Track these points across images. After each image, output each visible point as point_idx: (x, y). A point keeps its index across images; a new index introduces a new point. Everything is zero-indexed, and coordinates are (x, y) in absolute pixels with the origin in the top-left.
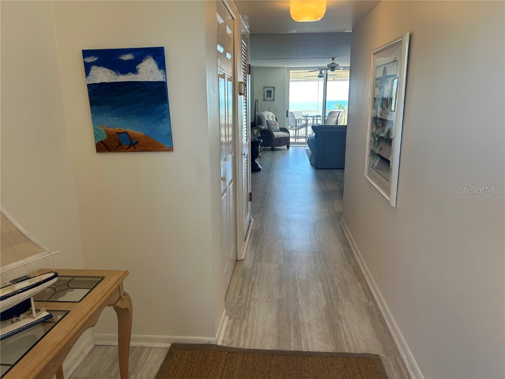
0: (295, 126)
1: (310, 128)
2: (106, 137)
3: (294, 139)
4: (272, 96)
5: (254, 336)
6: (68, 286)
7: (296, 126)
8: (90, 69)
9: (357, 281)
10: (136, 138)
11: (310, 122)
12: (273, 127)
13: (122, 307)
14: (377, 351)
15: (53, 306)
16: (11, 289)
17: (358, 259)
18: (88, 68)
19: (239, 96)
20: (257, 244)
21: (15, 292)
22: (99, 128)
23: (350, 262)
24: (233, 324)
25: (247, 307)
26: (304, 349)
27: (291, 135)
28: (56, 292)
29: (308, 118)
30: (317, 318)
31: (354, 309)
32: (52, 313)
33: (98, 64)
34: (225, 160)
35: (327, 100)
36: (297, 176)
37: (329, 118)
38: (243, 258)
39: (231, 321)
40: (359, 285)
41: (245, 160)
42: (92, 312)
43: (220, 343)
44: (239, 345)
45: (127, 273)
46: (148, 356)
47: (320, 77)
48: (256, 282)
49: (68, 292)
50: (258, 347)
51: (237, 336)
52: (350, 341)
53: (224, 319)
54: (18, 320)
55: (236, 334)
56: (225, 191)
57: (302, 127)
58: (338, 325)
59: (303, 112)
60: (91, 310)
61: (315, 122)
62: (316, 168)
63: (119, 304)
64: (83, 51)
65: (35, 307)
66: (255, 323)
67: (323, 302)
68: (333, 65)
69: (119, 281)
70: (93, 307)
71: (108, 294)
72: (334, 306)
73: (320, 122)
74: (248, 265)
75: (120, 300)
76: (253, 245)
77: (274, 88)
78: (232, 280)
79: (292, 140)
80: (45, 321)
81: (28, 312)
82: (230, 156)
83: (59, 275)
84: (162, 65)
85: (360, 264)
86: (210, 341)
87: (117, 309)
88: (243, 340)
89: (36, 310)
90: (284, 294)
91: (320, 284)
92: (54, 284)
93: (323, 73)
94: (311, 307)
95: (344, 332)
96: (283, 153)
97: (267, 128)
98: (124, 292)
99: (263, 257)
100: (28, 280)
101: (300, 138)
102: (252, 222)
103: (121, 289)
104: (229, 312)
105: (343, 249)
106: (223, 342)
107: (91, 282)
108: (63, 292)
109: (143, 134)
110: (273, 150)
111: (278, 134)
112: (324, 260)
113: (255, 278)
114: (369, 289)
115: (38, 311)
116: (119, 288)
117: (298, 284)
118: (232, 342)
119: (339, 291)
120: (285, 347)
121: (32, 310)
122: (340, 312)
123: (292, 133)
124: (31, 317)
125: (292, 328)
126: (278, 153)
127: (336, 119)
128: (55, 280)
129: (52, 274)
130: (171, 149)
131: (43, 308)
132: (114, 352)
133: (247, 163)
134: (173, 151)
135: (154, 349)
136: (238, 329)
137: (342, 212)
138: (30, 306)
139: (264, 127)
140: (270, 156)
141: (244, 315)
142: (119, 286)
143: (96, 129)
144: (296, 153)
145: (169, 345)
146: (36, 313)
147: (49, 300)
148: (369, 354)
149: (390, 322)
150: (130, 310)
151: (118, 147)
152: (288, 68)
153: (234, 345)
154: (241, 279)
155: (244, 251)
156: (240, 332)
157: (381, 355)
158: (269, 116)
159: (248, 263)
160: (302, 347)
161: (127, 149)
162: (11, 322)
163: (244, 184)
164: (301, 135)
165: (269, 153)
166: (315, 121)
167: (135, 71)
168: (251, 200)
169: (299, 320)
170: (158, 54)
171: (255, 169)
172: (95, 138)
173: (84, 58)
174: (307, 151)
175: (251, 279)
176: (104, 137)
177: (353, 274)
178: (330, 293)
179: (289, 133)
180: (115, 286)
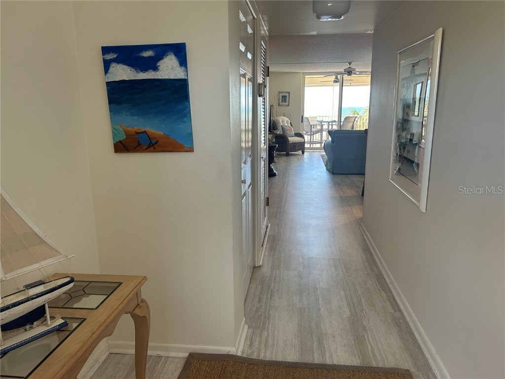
0: (309, 131)
1: (325, 134)
2: (125, 137)
3: (309, 145)
4: (287, 102)
5: (275, 347)
6: (84, 291)
7: (311, 131)
8: (109, 66)
9: (381, 291)
10: (156, 138)
11: (325, 127)
12: (288, 132)
13: (140, 315)
14: (407, 365)
15: (68, 313)
16: (25, 295)
17: (381, 267)
18: (107, 65)
19: (258, 98)
20: (275, 250)
21: (28, 298)
22: (118, 127)
23: (372, 270)
24: (253, 333)
25: (267, 315)
26: (328, 362)
27: (306, 141)
28: (72, 298)
29: (323, 123)
30: (341, 329)
31: (380, 320)
32: (67, 320)
33: (117, 61)
34: (245, 163)
35: (343, 106)
36: (314, 182)
37: (345, 123)
38: (261, 264)
39: (251, 330)
40: (384, 294)
41: (263, 163)
42: (109, 320)
43: (239, 354)
44: (259, 355)
45: (145, 278)
46: (164, 366)
47: (335, 82)
48: (275, 290)
49: (84, 298)
50: (280, 358)
51: (257, 346)
52: (377, 354)
53: (243, 329)
54: (31, 328)
55: (256, 344)
56: (245, 194)
57: (317, 132)
58: (363, 336)
59: (318, 118)
60: (108, 317)
61: (330, 128)
62: (333, 174)
63: (137, 312)
64: (103, 48)
65: (50, 314)
66: (276, 332)
67: (347, 313)
68: (350, 70)
69: (137, 288)
70: (111, 315)
71: (126, 300)
72: (359, 317)
73: (335, 127)
74: (266, 272)
75: (137, 308)
76: (271, 251)
77: (289, 93)
78: (250, 288)
79: (307, 146)
80: (60, 329)
81: (42, 319)
82: (249, 160)
83: (75, 280)
84: (183, 62)
85: (383, 272)
86: (229, 352)
87: (134, 316)
88: (264, 351)
89: (50, 317)
90: (305, 303)
91: (342, 293)
92: (70, 289)
93: (339, 78)
94: (333, 317)
95: (371, 344)
96: (298, 158)
97: (282, 133)
98: (142, 299)
99: (282, 264)
100: (43, 285)
101: (315, 144)
102: (269, 227)
103: (139, 295)
104: (248, 320)
105: (364, 257)
106: (243, 352)
107: (109, 287)
108: (79, 297)
109: (162, 133)
110: (288, 155)
111: (293, 139)
112: (345, 268)
113: (274, 286)
114: (394, 299)
115: (52, 318)
116: (137, 295)
117: (319, 292)
118: (252, 353)
119: (363, 301)
120: (308, 359)
121: (46, 317)
122: (364, 322)
123: (307, 138)
124: (45, 325)
125: (314, 338)
126: (292, 158)
127: (352, 124)
128: (71, 285)
129: (68, 279)
130: (191, 150)
131: (58, 315)
132: (130, 360)
133: (265, 167)
134: (193, 151)
135: (171, 359)
136: (258, 339)
137: (362, 218)
138: (45, 312)
139: (279, 132)
140: (284, 162)
141: (264, 324)
142: (137, 293)
143: (115, 129)
144: (311, 159)
145: (186, 355)
146: (51, 320)
147: (63, 307)
148: (398, 369)
149: (420, 335)
150: (148, 318)
151: (137, 147)
152: (303, 73)
153: (255, 356)
154: (259, 287)
155: (262, 257)
156: (260, 342)
157: (411, 371)
158: (283, 121)
159: (266, 270)
160: (326, 360)
161: (146, 149)
162: (24, 330)
163: (262, 189)
164: (316, 140)
165: (284, 159)
166: (330, 126)
167: (155, 68)
168: (268, 204)
169: (322, 331)
170: (179, 51)
171: (271, 174)
172: (114, 138)
173: (103, 55)
174: (322, 156)
175: (269, 286)
176: (122, 137)
177: (377, 283)
178: (353, 303)
179: (303, 138)
180: (133, 292)
